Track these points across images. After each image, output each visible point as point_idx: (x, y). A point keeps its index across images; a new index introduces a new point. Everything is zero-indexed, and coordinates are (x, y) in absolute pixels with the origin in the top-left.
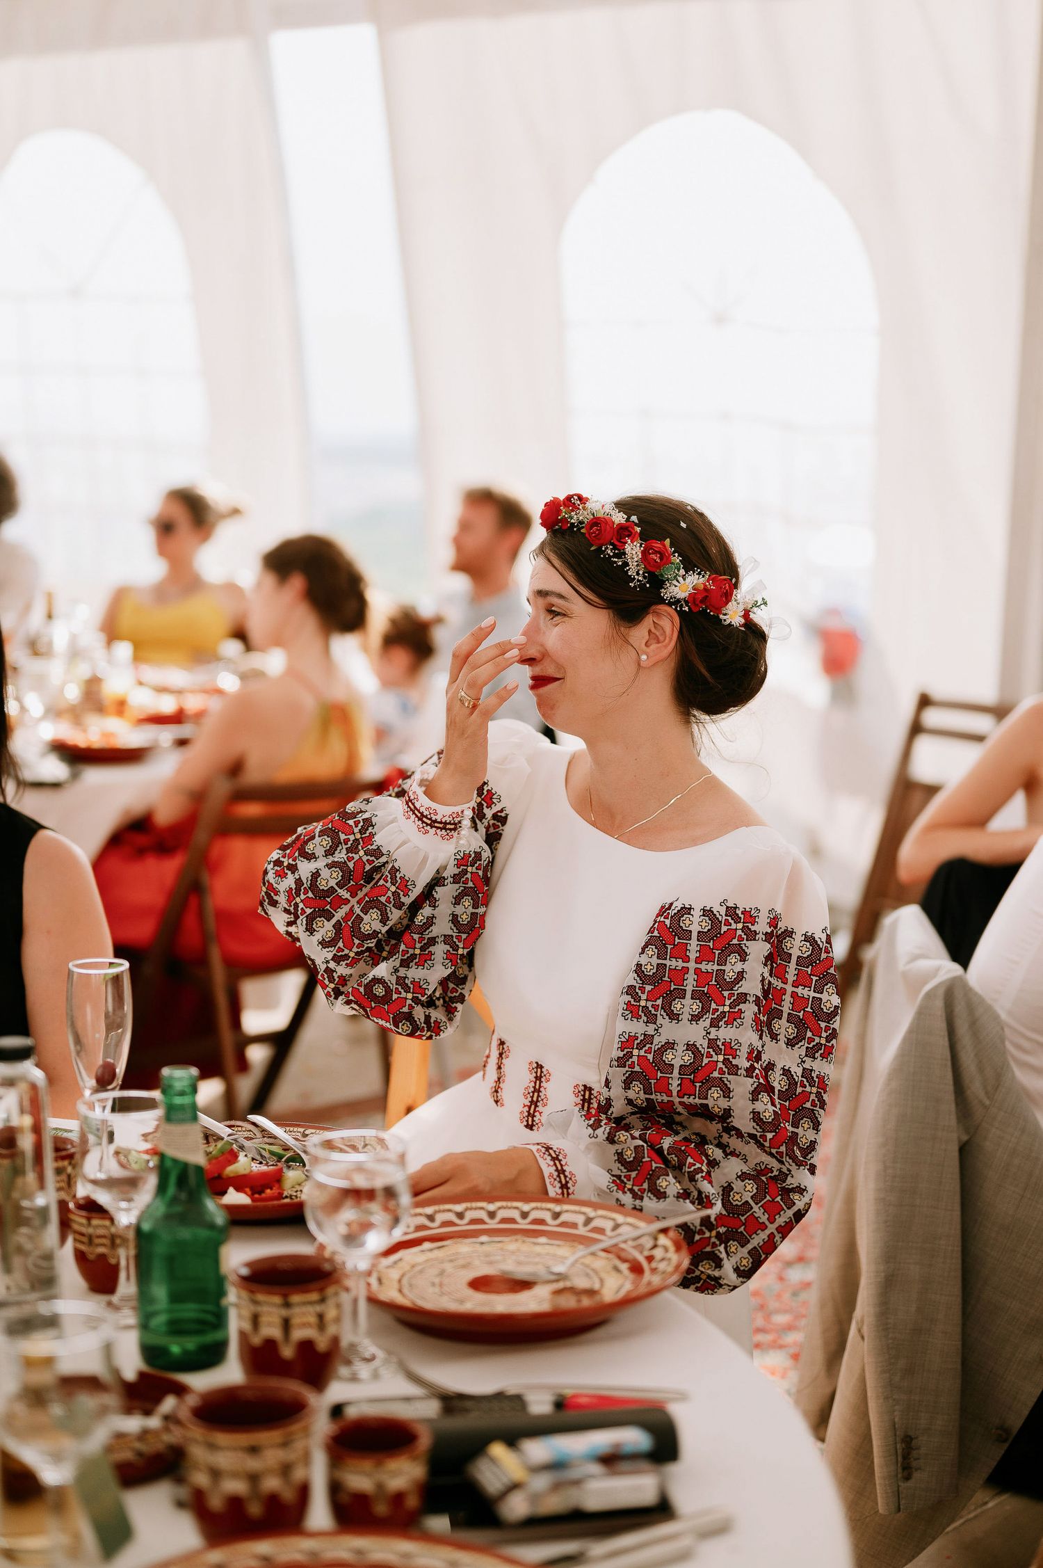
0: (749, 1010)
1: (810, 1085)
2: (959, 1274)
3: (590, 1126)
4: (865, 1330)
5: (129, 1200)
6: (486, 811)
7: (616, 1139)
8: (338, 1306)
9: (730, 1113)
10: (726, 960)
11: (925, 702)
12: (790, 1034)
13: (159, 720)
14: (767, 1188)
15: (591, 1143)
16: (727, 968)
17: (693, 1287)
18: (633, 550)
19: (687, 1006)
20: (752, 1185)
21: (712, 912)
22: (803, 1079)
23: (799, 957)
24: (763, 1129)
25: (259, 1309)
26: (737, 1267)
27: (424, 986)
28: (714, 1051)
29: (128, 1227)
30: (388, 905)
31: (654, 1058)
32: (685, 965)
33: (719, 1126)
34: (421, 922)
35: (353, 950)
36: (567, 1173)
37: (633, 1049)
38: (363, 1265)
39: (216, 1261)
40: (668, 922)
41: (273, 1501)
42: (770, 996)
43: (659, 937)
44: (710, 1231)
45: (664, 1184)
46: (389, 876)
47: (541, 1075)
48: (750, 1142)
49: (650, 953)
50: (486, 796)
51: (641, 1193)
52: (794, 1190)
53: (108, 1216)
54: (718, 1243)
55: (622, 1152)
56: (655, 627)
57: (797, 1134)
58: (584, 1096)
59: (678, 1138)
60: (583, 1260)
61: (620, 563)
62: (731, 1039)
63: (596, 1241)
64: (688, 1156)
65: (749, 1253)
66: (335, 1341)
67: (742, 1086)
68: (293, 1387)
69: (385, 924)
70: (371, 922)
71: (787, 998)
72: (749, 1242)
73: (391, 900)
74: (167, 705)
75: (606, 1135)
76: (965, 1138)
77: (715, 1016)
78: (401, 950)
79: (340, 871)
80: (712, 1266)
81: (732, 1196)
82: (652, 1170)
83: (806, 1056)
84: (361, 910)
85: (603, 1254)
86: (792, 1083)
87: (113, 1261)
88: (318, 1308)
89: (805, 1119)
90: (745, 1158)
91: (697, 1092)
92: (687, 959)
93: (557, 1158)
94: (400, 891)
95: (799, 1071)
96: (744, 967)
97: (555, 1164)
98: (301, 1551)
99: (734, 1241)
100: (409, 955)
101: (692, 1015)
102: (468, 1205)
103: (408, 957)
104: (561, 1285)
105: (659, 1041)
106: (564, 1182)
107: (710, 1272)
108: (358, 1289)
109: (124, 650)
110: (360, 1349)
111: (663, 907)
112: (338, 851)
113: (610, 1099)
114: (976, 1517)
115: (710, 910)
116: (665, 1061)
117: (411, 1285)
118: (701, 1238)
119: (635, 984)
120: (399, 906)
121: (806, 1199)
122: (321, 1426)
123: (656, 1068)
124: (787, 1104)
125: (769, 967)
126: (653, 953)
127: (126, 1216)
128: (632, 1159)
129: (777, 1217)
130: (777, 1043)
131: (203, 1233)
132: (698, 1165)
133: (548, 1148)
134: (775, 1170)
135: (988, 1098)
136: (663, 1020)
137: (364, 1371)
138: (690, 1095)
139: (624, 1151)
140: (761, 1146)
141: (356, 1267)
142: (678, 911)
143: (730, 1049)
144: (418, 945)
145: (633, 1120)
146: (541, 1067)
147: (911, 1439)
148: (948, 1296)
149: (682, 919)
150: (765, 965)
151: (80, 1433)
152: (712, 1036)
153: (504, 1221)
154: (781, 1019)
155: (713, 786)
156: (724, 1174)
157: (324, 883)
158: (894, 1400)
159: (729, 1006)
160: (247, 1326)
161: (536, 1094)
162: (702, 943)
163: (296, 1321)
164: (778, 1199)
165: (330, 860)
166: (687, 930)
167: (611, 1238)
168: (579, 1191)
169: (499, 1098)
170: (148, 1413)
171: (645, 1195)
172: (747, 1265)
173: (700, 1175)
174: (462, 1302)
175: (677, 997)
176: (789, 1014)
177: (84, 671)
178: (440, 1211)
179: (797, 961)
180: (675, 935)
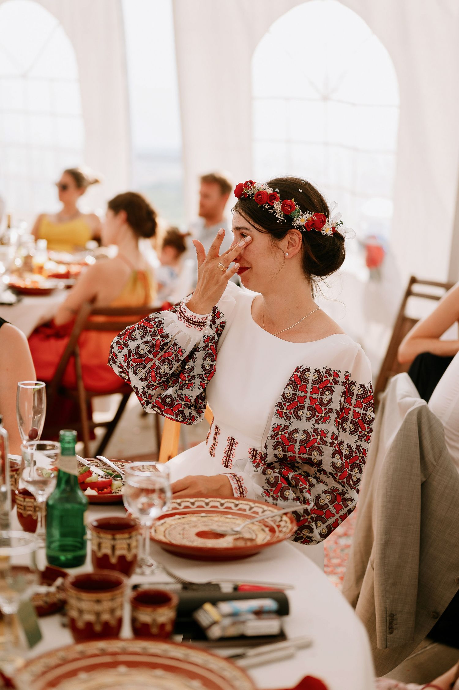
0: (333, 416)
1: (359, 453)
2: (419, 541)
3: (255, 466)
4: (374, 565)
5: (43, 490)
6: (216, 320)
7: (266, 472)
8: (137, 541)
9: (321, 462)
10: (324, 394)
11: (413, 280)
12: (351, 429)
13: (58, 276)
14: (336, 498)
15: (255, 474)
16: (324, 397)
17: (299, 541)
18: (277, 205)
19: (305, 413)
20: (329, 496)
21: (319, 371)
22: (356, 450)
23: (357, 394)
24: (336, 471)
25: (101, 540)
26: (321, 533)
27: (190, 398)
28: (316, 434)
29: (42, 503)
30: (173, 360)
31: (288, 436)
32: (305, 394)
33: (316, 469)
34: (188, 368)
35: (156, 382)
36: (243, 487)
37: (279, 431)
38: (149, 523)
39: (82, 518)
40: (299, 374)
41: (106, 625)
42: (343, 411)
43: (294, 381)
44: (308, 516)
45: (287, 494)
46: (173, 347)
47: (233, 443)
48: (329, 477)
49: (290, 388)
50: (217, 314)
51: (277, 497)
52: (348, 500)
53: (33, 497)
54: (311, 521)
55: (269, 479)
56: (291, 239)
57: (352, 474)
58: (253, 453)
59: (296, 473)
60: (248, 526)
61: (272, 212)
62: (324, 429)
63: (255, 517)
64: (300, 481)
65: (326, 527)
66: (135, 556)
67: (328, 450)
68: (116, 575)
69: (171, 370)
70: (165, 369)
71: (351, 413)
72: (326, 522)
73: (174, 358)
74: (62, 270)
75: (262, 471)
76: (424, 479)
77: (318, 418)
78: (179, 382)
79: (149, 345)
80: (308, 532)
81: (320, 501)
82: (282, 487)
83: (358, 439)
84: (160, 364)
85: (257, 523)
86: (351, 451)
87: (35, 518)
88: (128, 541)
89: (356, 468)
90: (327, 484)
91: (307, 452)
92: (306, 392)
93: (239, 480)
94: (178, 354)
95: (355, 446)
96: (332, 397)
97: (238, 483)
98: (118, 647)
99: (320, 521)
100: (183, 384)
101: (307, 418)
102: (196, 499)
103: (183, 385)
104: (238, 536)
105: (291, 428)
106: (241, 491)
107: (307, 534)
108: (146, 534)
109: (43, 243)
110: (145, 561)
111: (297, 368)
112: (147, 336)
113: (267, 454)
114: (421, 653)
115: (318, 370)
116: (293, 437)
117: (169, 534)
118: (303, 519)
119: (281, 402)
120: (178, 361)
121: (354, 504)
122: (129, 594)
123: (289, 440)
124: (348, 460)
125: (344, 397)
126: (291, 388)
127: (41, 497)
128: (273, 482)
129: (340, 511)
130: (345, 433)
131: (77, 506)
132: (304, 486)
133: (235, 476)
134: (340, 490)
135: (436, 461)
136: (293, 419)
137: (147, 571)
138: (304, 453)
139: (270, 478)
140: (335, 478)
141: (145, 524)
142: (304, 370)
143: (323, 434)
144: (187, 379)
145: (276, 465)
146: (234, 439)
147: (394, 615)
148: (413, 552)
149: (305, 373)
150: (342, 396)
151: (21, 591)
152: (315, 427)
153: (213, 507)
154: (347, 422)
155: (320, 314)
156: (317, 491)
157: (142, 351)
158: (387, 597)
159: (324, 414)
160: (95, 548)
161: (229, 452)
162: (314, 385)
163: (118, 546)
164: (341, 503)
165: (144, 340)
166: (307, 379)
167: (261, 516)
168: (248, 495)
169: (213, 453)
170: (50, 585)
171: (278, 498)
172: (325, 532)
173: (305, 490)
174: (192, 542)
175: (300, 409)
176: (351, 420)
177: (24, 252)
178: (183, 502)
179: (356, 396)
180: (302, 381)
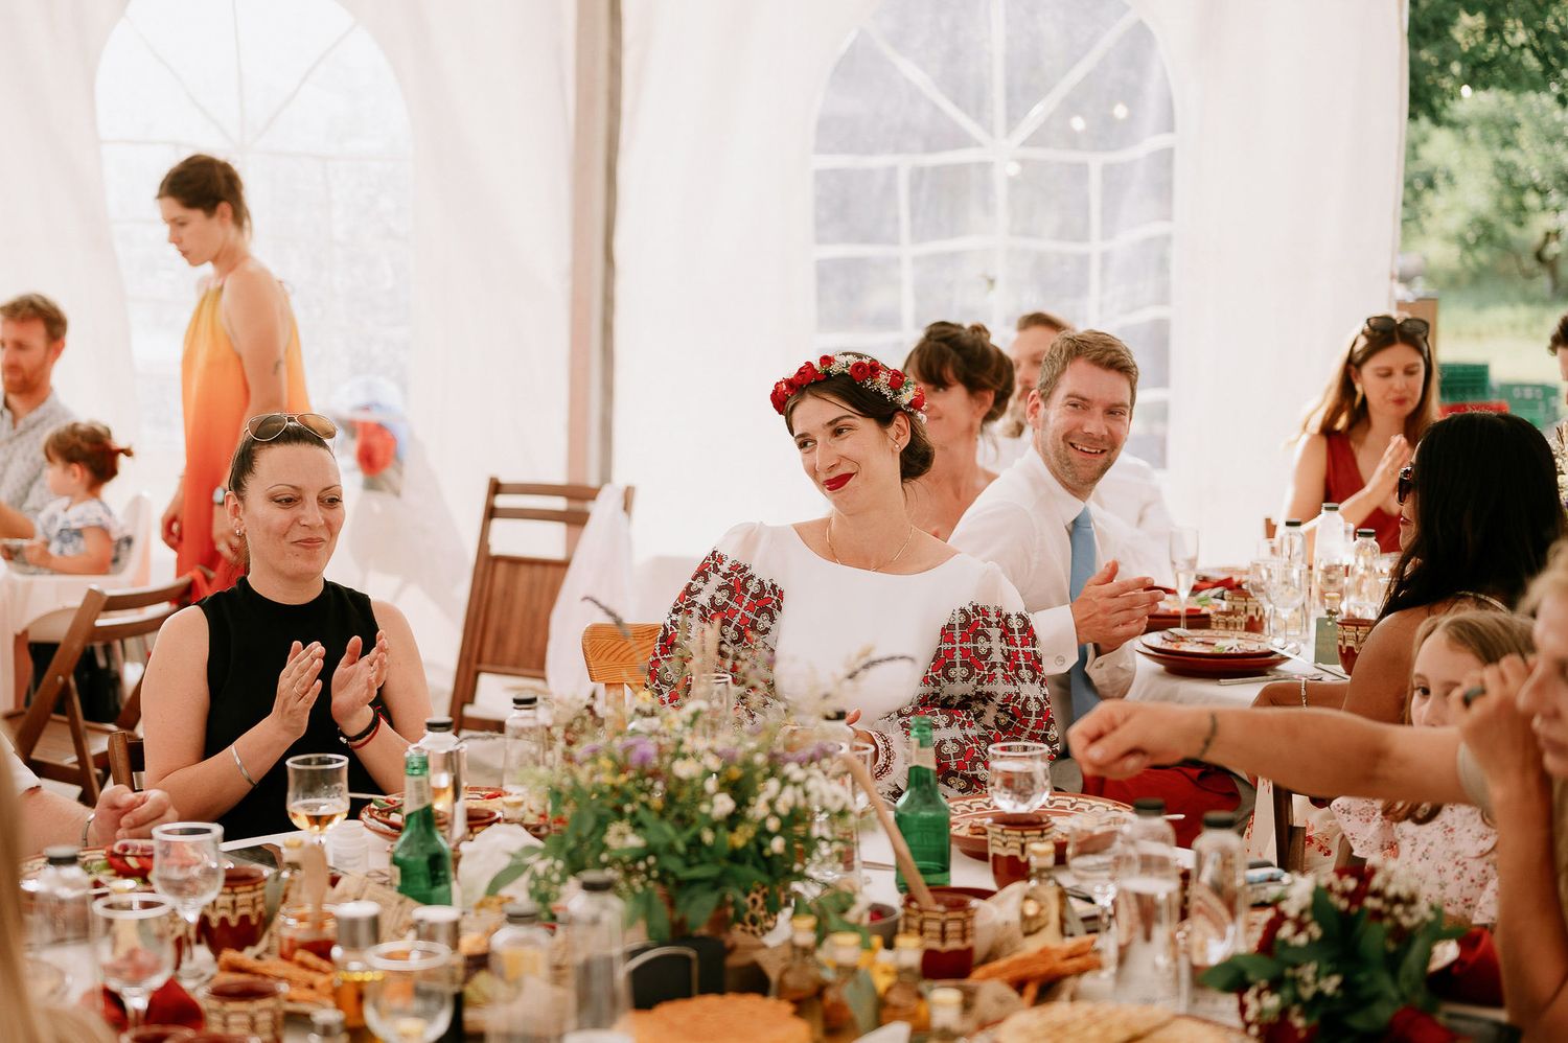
0: (1000, 671)
10: (977, 640)
11: (496, 488)
12: (1030, 676)
16: (979, 645)
19: (959, 672)
21: (965, 609)
22: (1045, 701)
23: (1019, 629)
32: (953, 646)
42: (1010, 658)
71: (1021, 655)
77: (979, 676)
83: (1041, 686)
86: (1042, 705)
92: (954, 643)
95: (1042, 697)
96: (990, 645)
101: (963, 677)
124: (1042, 718)
125: (1005, 640)
130: (1026, 684)
150: (1002, 639)
154: (1022, 669)
159: (987, 670)
162: (962, 631)
166: (952, 624)
175: (950, 668)
176: (1025, 664)
179: (1019, 632)
